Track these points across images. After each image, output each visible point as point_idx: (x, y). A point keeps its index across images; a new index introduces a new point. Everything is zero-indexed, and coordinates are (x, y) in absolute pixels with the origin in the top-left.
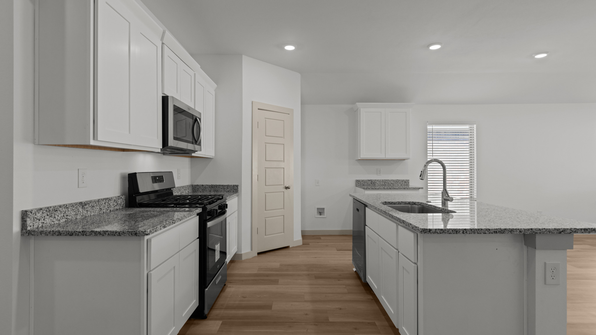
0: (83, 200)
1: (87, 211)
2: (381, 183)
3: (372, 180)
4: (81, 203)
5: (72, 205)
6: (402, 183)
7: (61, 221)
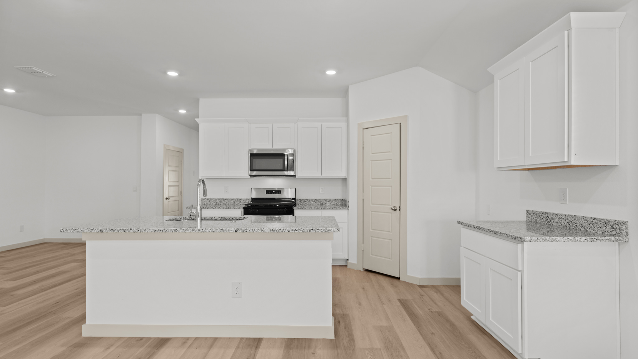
0: (224, 198)
1: (226, 202)
2: (562, 223)
3: (547, 213)
4: (223, 199)
5: (219, 199)
6: (604, 228)
7: (214, 204)
